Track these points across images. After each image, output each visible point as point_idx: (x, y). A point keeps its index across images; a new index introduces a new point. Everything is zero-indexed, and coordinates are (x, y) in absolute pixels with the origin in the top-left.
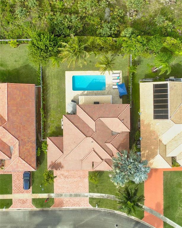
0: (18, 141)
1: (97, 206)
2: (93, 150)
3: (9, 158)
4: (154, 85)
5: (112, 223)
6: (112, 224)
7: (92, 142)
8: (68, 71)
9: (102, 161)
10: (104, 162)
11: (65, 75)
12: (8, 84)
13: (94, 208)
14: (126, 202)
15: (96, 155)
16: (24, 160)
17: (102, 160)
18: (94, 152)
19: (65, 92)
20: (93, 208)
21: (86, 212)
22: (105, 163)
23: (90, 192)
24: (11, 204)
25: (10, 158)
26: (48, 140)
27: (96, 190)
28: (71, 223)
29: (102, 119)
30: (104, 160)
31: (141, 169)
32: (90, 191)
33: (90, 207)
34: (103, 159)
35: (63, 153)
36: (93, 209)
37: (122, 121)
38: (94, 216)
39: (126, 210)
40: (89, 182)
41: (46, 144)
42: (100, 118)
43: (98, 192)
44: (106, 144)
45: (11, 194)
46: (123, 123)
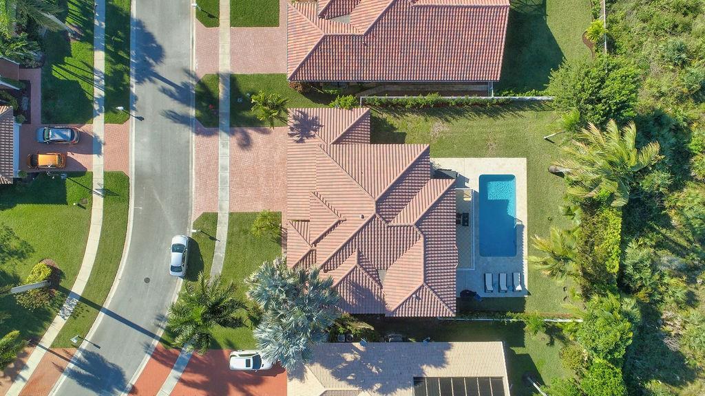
0: (363, 33)
1: (195, 231)
2: (340, 219)
3: (320, 12)
4: (501, 378)
5: (155, 268)
6: (152, 268)
7: (363, 217)
8: (528, 163)
9: (311, 242)
10: (309, 248)
11: (517, 156)
12: (508, 8)
13: (192, 225)
14: (205, 303)
15: (328, 227)
16: (315, 50)
17: (315, 243)
18: (336, 221)
19: (476, 156)
20: (192, 222)
21: (182, 204)
22: (306, 252)
23: (231, 214)
24: (208, 25)
25: (322, 16)
26: (361, 111)
27: (236, 229)
28: (158, 168)
29: (419, 244)
30: (314, 248)
31: (294, 344)
32: (234, 216)
33: (194, 216)
34: (315, 246)
35: (333, 144)
36: (189, 221)
37: (414, 296)
38: (172, 224)
39: (184, 303)
40: (255, 214)
41: (353, 105)
42: (422, 239)
43: (230, 235)
44: (356, 253)
45: (232, 25)
46: (409, 298)
